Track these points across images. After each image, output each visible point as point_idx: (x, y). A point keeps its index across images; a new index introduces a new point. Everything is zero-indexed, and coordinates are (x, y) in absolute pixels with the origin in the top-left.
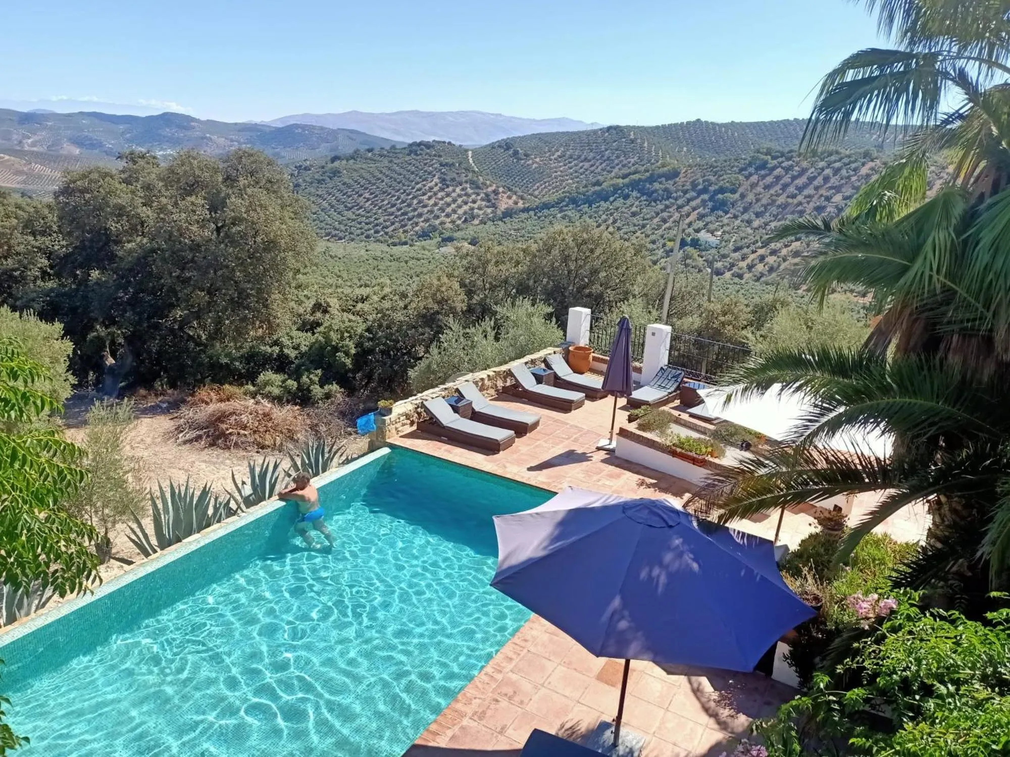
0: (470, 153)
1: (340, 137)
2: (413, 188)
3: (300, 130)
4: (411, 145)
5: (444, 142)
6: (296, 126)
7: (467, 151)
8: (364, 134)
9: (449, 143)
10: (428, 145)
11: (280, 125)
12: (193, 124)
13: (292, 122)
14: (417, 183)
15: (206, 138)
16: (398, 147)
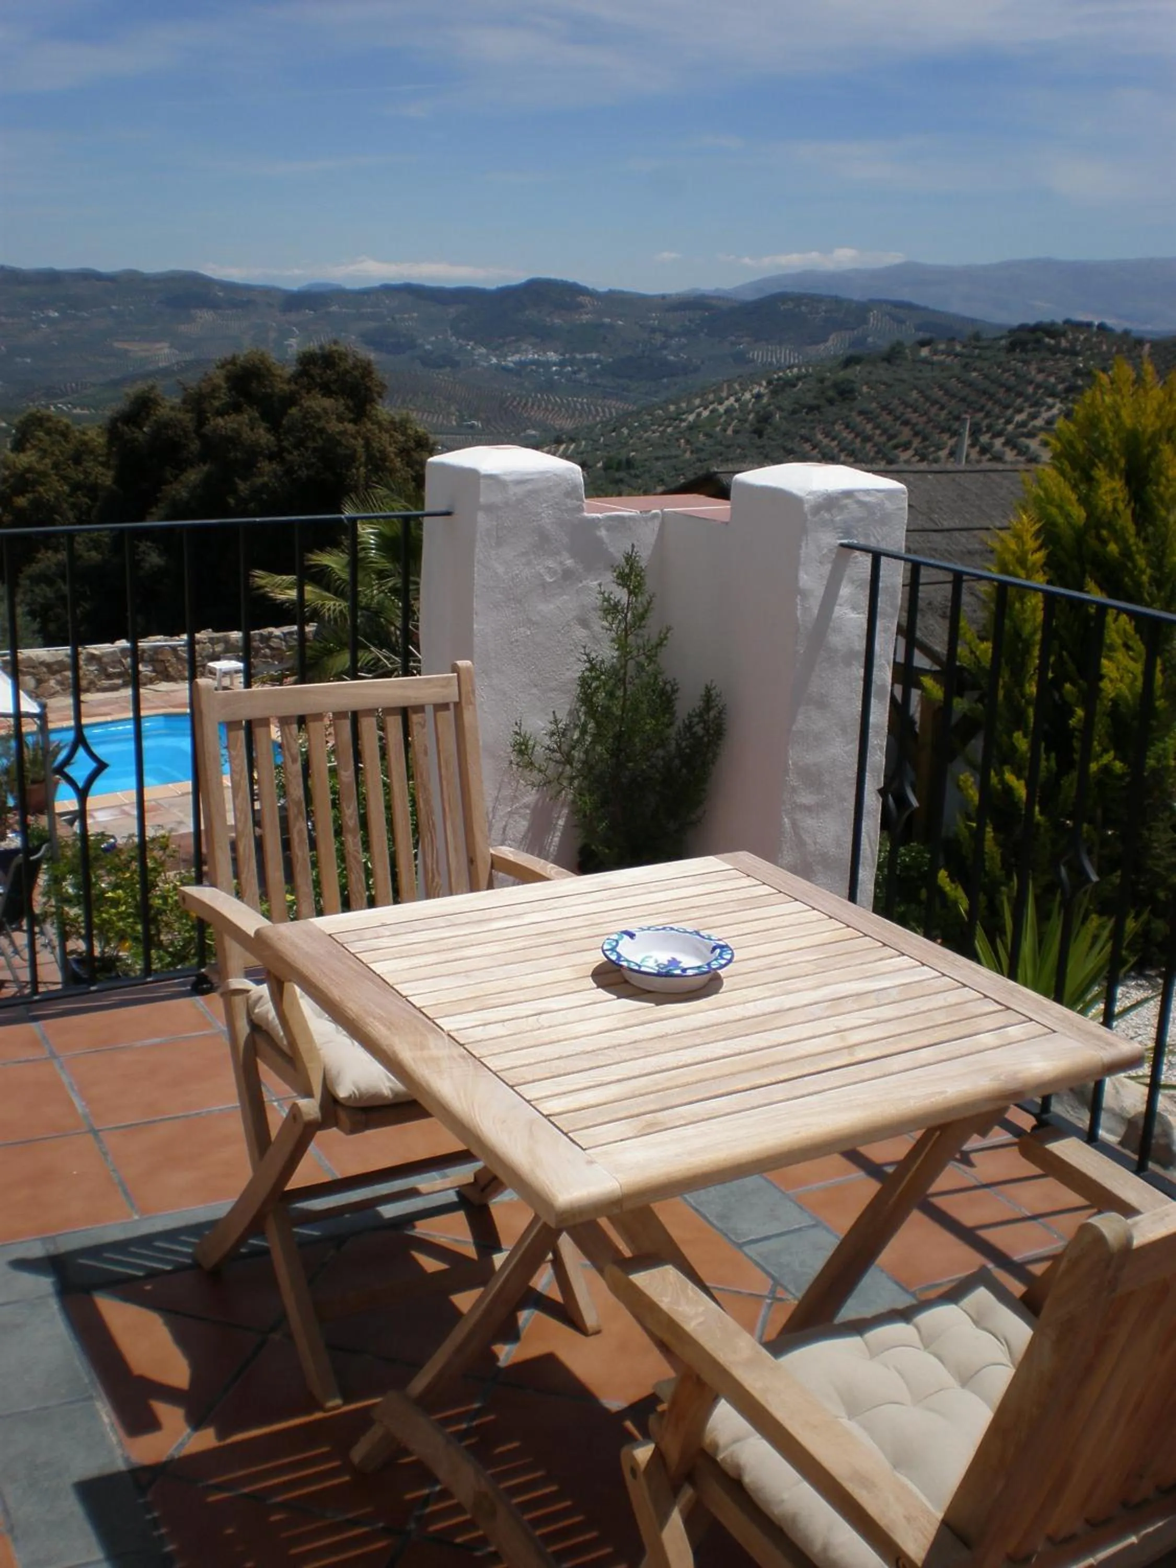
0: (1147, 347)
1: (872, 316)
2: (1009, 422)
3: (790, 305)
4: (1013, 331)
5: (1089, 325)
6: (782, 297)
7: (1140, 342)
8: (925, 309)
9: (1102, 327)
10: (1049, 330)
11: (751, 297)
12: (581, 299)
13: (777, 290)
14: (1020, 411)
15: (602, 325)
16: (984, 336)
